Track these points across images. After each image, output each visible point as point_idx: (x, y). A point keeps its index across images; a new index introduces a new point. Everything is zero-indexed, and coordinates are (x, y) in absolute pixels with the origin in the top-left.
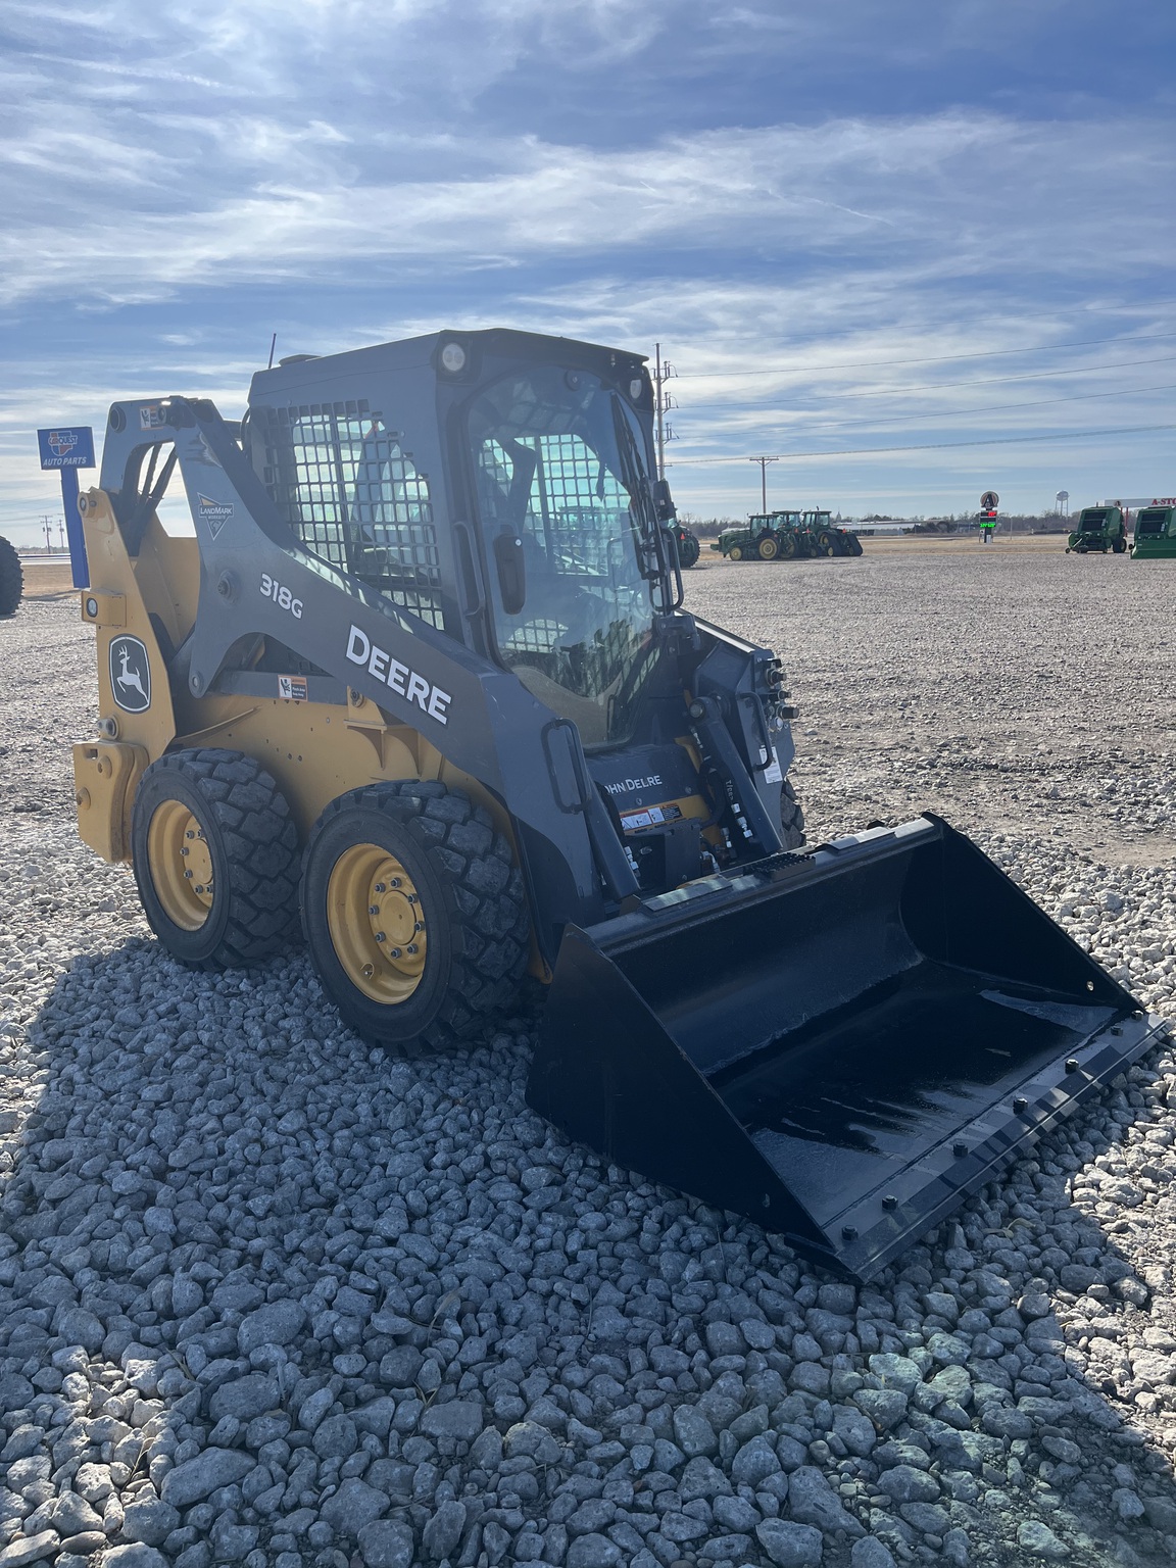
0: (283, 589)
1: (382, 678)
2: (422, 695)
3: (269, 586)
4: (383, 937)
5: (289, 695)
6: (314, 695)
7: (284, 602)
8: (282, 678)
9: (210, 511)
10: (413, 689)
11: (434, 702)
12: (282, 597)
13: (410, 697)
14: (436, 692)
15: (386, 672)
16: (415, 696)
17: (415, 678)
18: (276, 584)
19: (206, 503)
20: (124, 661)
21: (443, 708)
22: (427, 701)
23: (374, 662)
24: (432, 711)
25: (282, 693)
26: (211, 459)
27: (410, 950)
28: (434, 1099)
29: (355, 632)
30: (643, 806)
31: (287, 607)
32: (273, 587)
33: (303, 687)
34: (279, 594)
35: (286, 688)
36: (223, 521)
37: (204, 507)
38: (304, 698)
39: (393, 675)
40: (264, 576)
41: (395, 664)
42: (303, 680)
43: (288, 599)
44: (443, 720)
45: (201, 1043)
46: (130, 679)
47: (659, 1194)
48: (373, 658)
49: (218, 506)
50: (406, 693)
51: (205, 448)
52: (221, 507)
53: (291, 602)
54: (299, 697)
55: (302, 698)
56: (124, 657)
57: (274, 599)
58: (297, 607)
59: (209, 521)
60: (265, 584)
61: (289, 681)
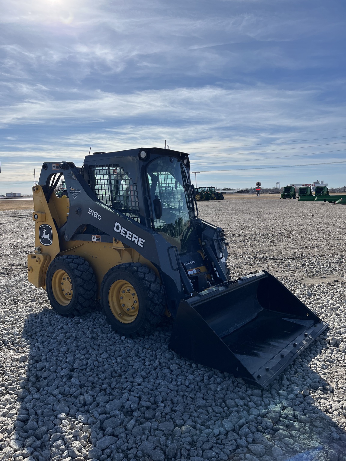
0: (95, 212)
1: (124, 236)
2: (136, 240)
3: (91, 212)
4: (124, 305)
5: (95, 240)
6: (102, 240)
7: (96, 216)
8: (93, 236)
11: (140, 242)
12: (95, 214)
14: (140, 239)
15: (126, 234)
17: (134, 235)
18: (93, 211)
19: (72, 189)
20: (44, 232)
21: (142, 243)
22: (138, 242)
23: (122, 231)
24: (139, 244)
25: (93, 240)
26: (74, 178)
27: (132, 308)
28: (142, 348)
29: (117, 224)
30: (191, 269)
31: (96, 217)
32: (92, 212)
33: (99, 238)
34: (94, 214)
35: (94, 238)
36: (77, 194)
37: (72, 191)
38: (100, 241)
39: (128, 235)
40: (89, 209)
41: (128, 232)
42: (100, 236)
43: (97, 215)
44: (142, 246)
45: (73, 336)
46: (45, 236)
47: (207, 370)
48: (122, 230)
50: (132, 239)
51: (73, 175)
52: (77, 191)
53: (98, 216)
54: (98, 241)
55: (99, 241)
56: (44, 230)
57: (92, 215)
58: (99, 217)
59: (73, 194)
60: (90, 211)
61: (95, 236)
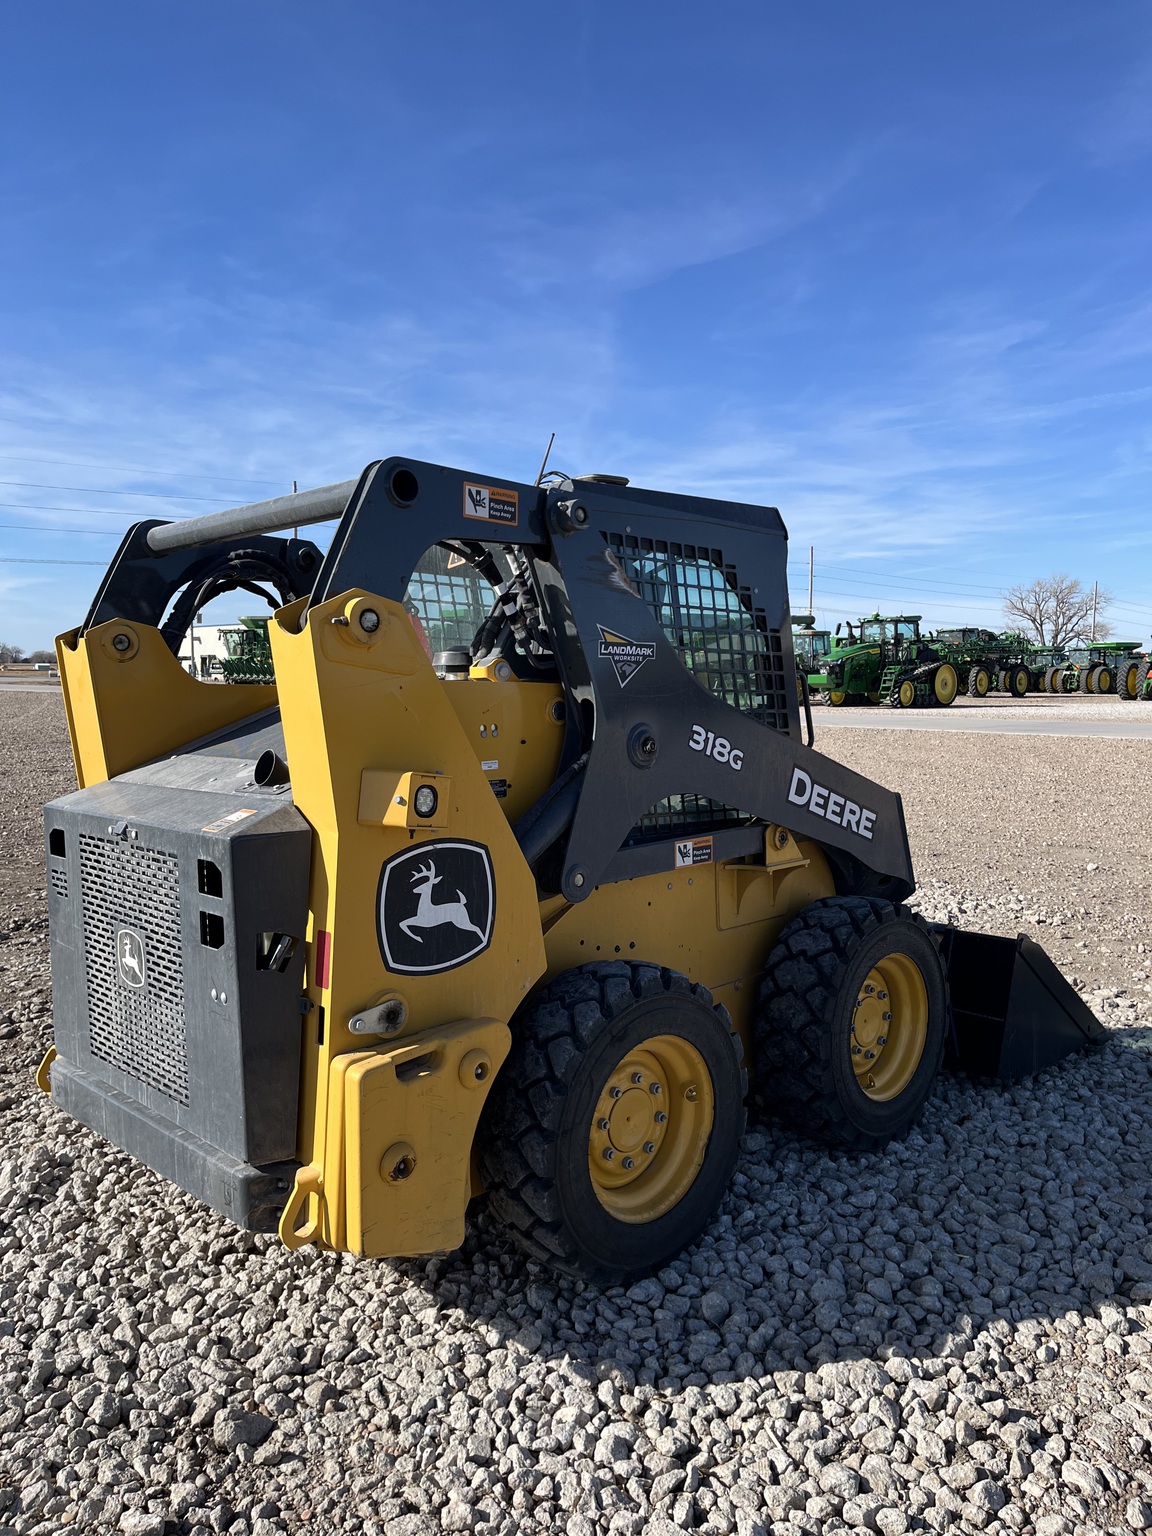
0: (720, 741)
1: (821, 812)
2: (854, 819)
3: (701, 739)
5: (688, 861)
6: (719, 854)
7: (723, 755)
8: (680, 845)
9: (618, 650)
10: (847, 815)
11: (864, 822)
12: (718, 748)
13: (845, 824)
14: (866, 813)
15: (825, 807)
16: (849, 821)
17: (850, 805)
18: (711, 736)
19: (610, 639)
20: (423, 889)
21: (870, 825)
22: (858, 823)
23: (815, 799)
24: (862, 832)
25: (678, 861)
26: (622, 584)
29: (798, 774)
31: (723, 760)
32: (706, 740)
33: (709, 847)
34: (714, 746)
35: (683, 854)
36: (638, 663)
37: (607, 645)
38: (709, 859)
39: (831, 807)
40: (696, 728)
41: (834, 797)
42: (708, 839)
43: (725, 751)
44: (869, 835)
48: (816, 795)
49: (632, 645)
50: (842, 821)
51: (615, 570)
52: (637, 646)
53: (729, 753)
54: (701, 861)
55: (705, 860)
56: (426, 879)
57: (708, 753)
58: (736, 758)
59: (616, 662)
60: (696, 737)
61: (690, 845)
